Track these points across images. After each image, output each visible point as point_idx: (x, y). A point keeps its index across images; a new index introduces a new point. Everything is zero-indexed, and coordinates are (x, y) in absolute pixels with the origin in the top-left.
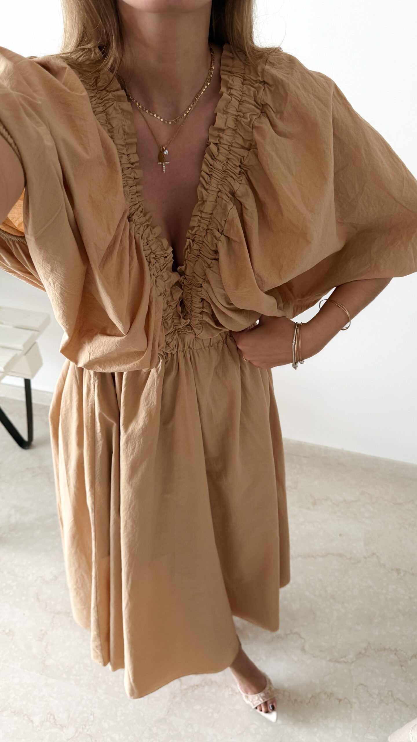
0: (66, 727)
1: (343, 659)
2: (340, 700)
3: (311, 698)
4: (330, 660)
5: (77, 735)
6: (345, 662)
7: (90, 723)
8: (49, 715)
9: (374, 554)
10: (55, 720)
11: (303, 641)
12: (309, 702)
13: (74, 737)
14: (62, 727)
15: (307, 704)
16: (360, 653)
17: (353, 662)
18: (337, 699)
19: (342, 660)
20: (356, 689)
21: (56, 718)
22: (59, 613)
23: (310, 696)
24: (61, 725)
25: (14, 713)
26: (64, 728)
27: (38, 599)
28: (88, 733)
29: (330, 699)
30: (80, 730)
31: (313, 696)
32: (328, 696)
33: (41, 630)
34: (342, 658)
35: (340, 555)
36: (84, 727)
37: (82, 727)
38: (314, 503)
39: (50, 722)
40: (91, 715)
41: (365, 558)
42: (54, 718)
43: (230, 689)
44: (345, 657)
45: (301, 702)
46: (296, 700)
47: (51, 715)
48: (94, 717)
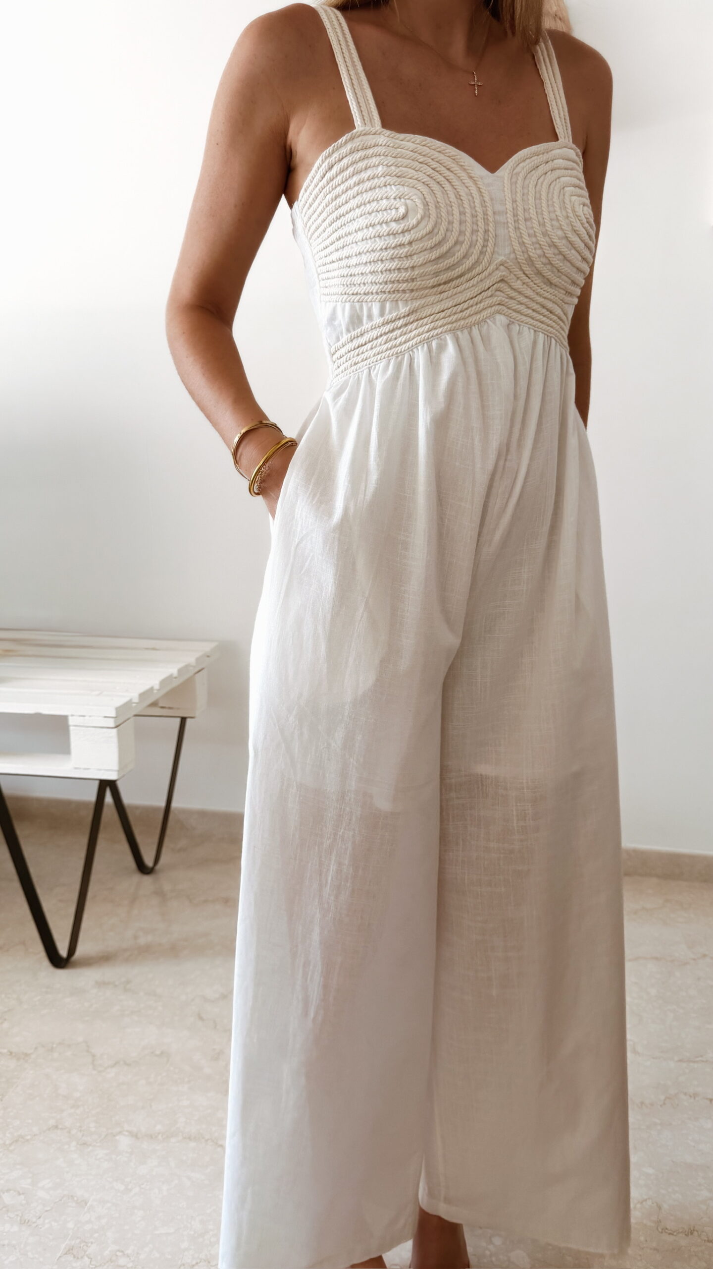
3: (665, 1100)
4: (681, 1061)
12: (664, 1104)
15: (661, 1106)
19: (698, 1059)
23: (663, 1098)
32: (691, 1096)
33: (214, 1049)
41: (694, 959)
45: (652, 1105)
46: (642, 1103)
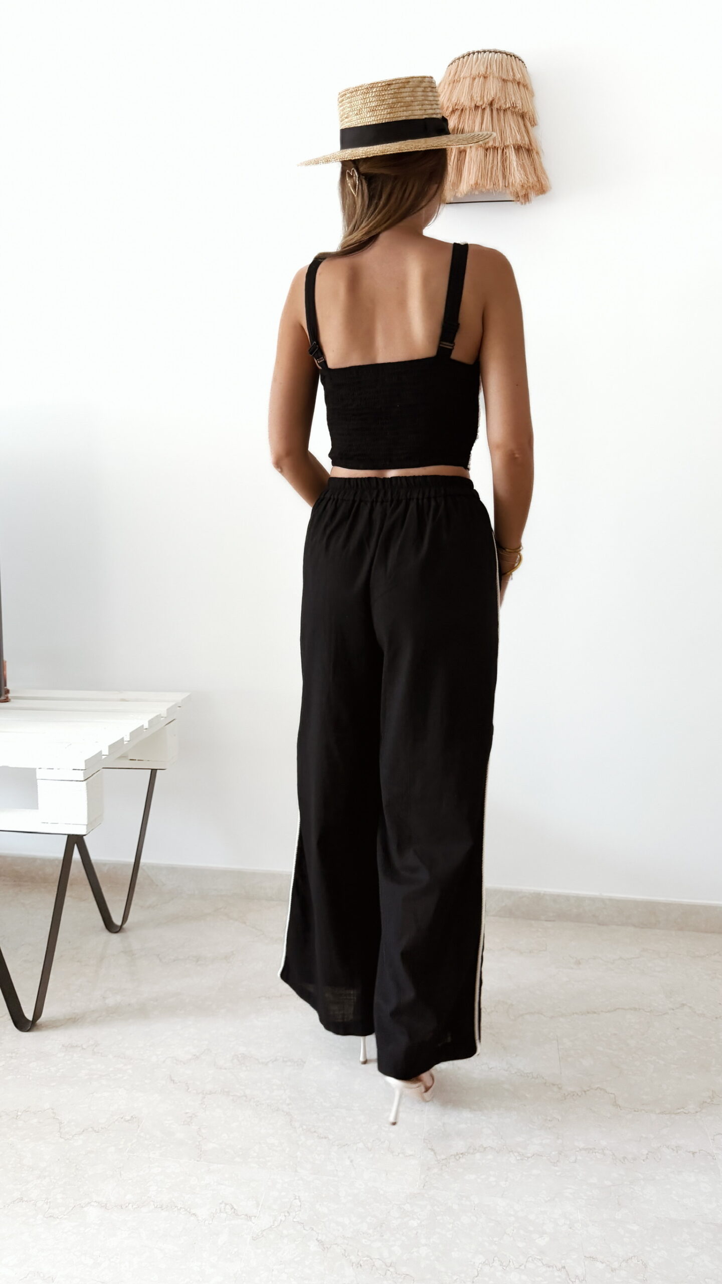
0: (255, 1217)
1: (682, 1110)
2: (694, 1153)
3: (647, 1154)
4: (662, 1113)
5: (276, 1224)
6: (685, 1113)
7: (297, 1210)
8: (223, 1205)
9: (683, 1005)
10: (235, 1209)
11: (612, 1096)
12: (647, 1158)
13: (273, 1227)
14: (249, 1217)
15: (644, 1160)
16: (705, 1102)
17: (697, 1112)
18: (690, 1152)
19: (679, 1111)
20: (714, 1140)
21: (235, 1208)
22: (211, 1093)
23: (645, 1152)
24: (246, 1215)
25: (161, 1207)
26: (253, 1218)
27: (173, 1081)
28: (295, 1220)
29: (677, 1152)
30: (283, 1219)
31: (649, 1152)
33: (187, 1113)
34: (678, 1109)
35: (635, 1009)
36: (287, 1214)
37: (283, 1214)
38: (578, 963)
39: (226, 1213)
40: (296, 1199)
42: (232, 1208)
43: (516, 1154)
44: (683, 1108)
47: (226, 1204)
48: (300, 1201)
